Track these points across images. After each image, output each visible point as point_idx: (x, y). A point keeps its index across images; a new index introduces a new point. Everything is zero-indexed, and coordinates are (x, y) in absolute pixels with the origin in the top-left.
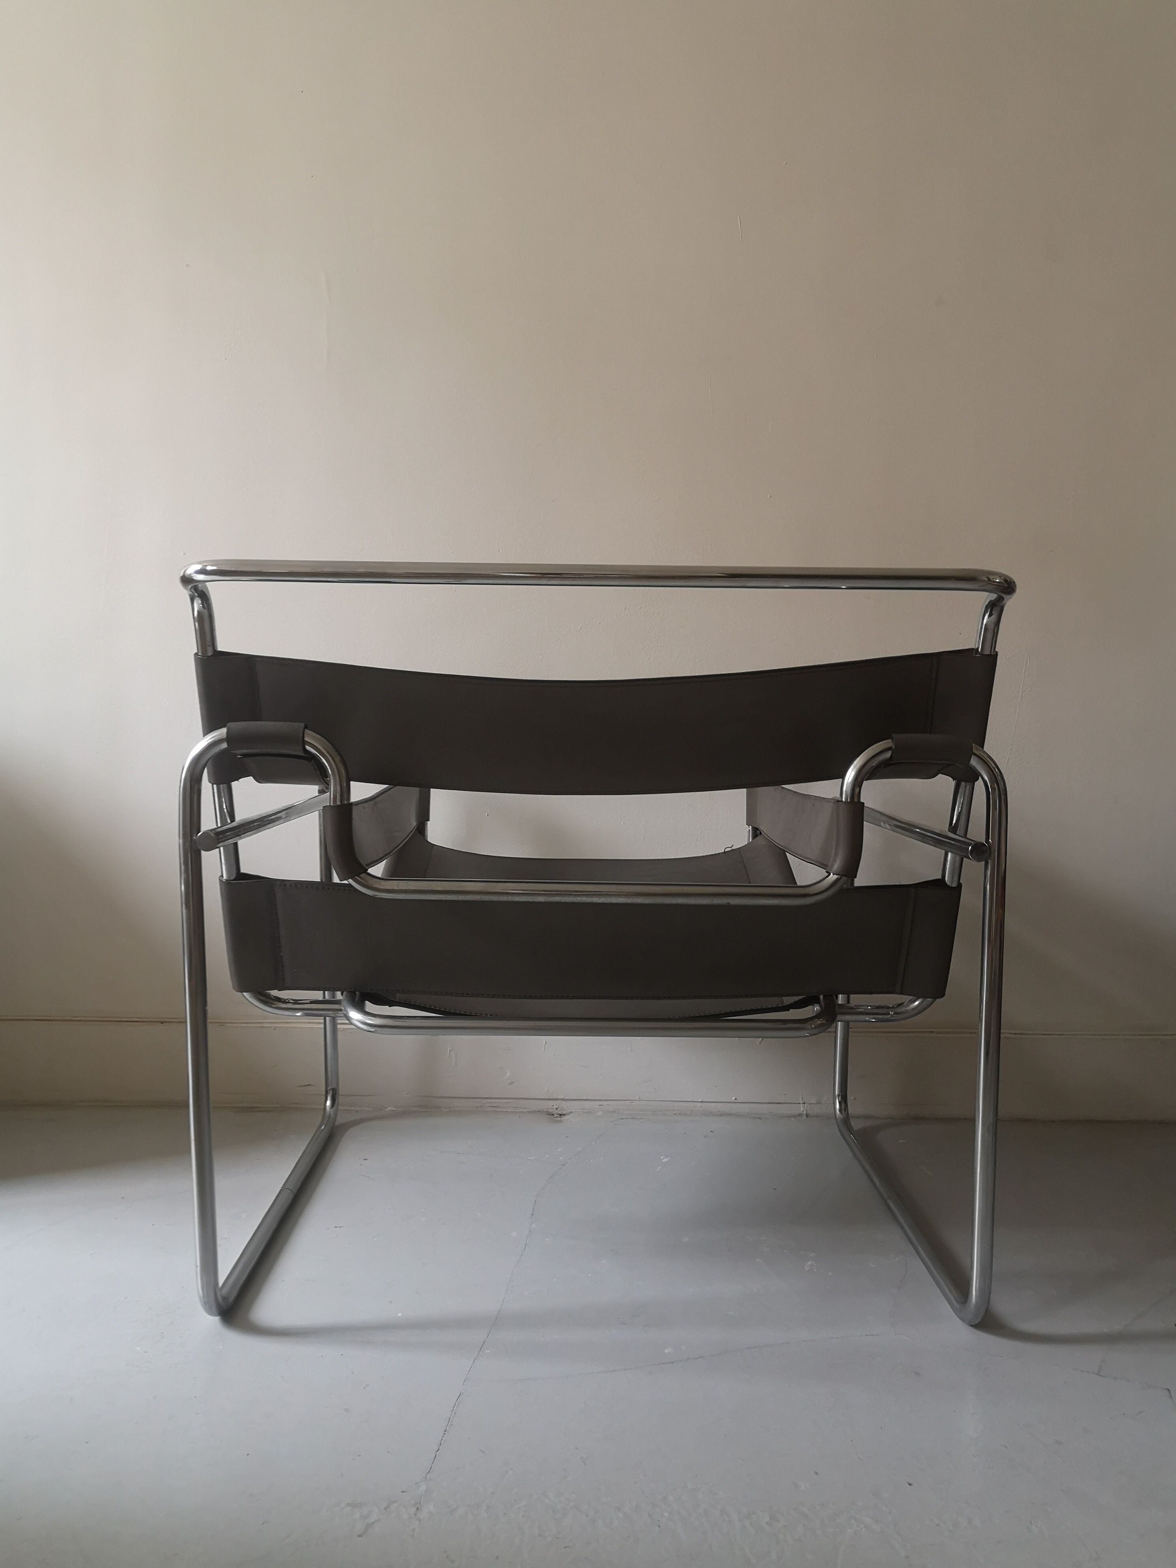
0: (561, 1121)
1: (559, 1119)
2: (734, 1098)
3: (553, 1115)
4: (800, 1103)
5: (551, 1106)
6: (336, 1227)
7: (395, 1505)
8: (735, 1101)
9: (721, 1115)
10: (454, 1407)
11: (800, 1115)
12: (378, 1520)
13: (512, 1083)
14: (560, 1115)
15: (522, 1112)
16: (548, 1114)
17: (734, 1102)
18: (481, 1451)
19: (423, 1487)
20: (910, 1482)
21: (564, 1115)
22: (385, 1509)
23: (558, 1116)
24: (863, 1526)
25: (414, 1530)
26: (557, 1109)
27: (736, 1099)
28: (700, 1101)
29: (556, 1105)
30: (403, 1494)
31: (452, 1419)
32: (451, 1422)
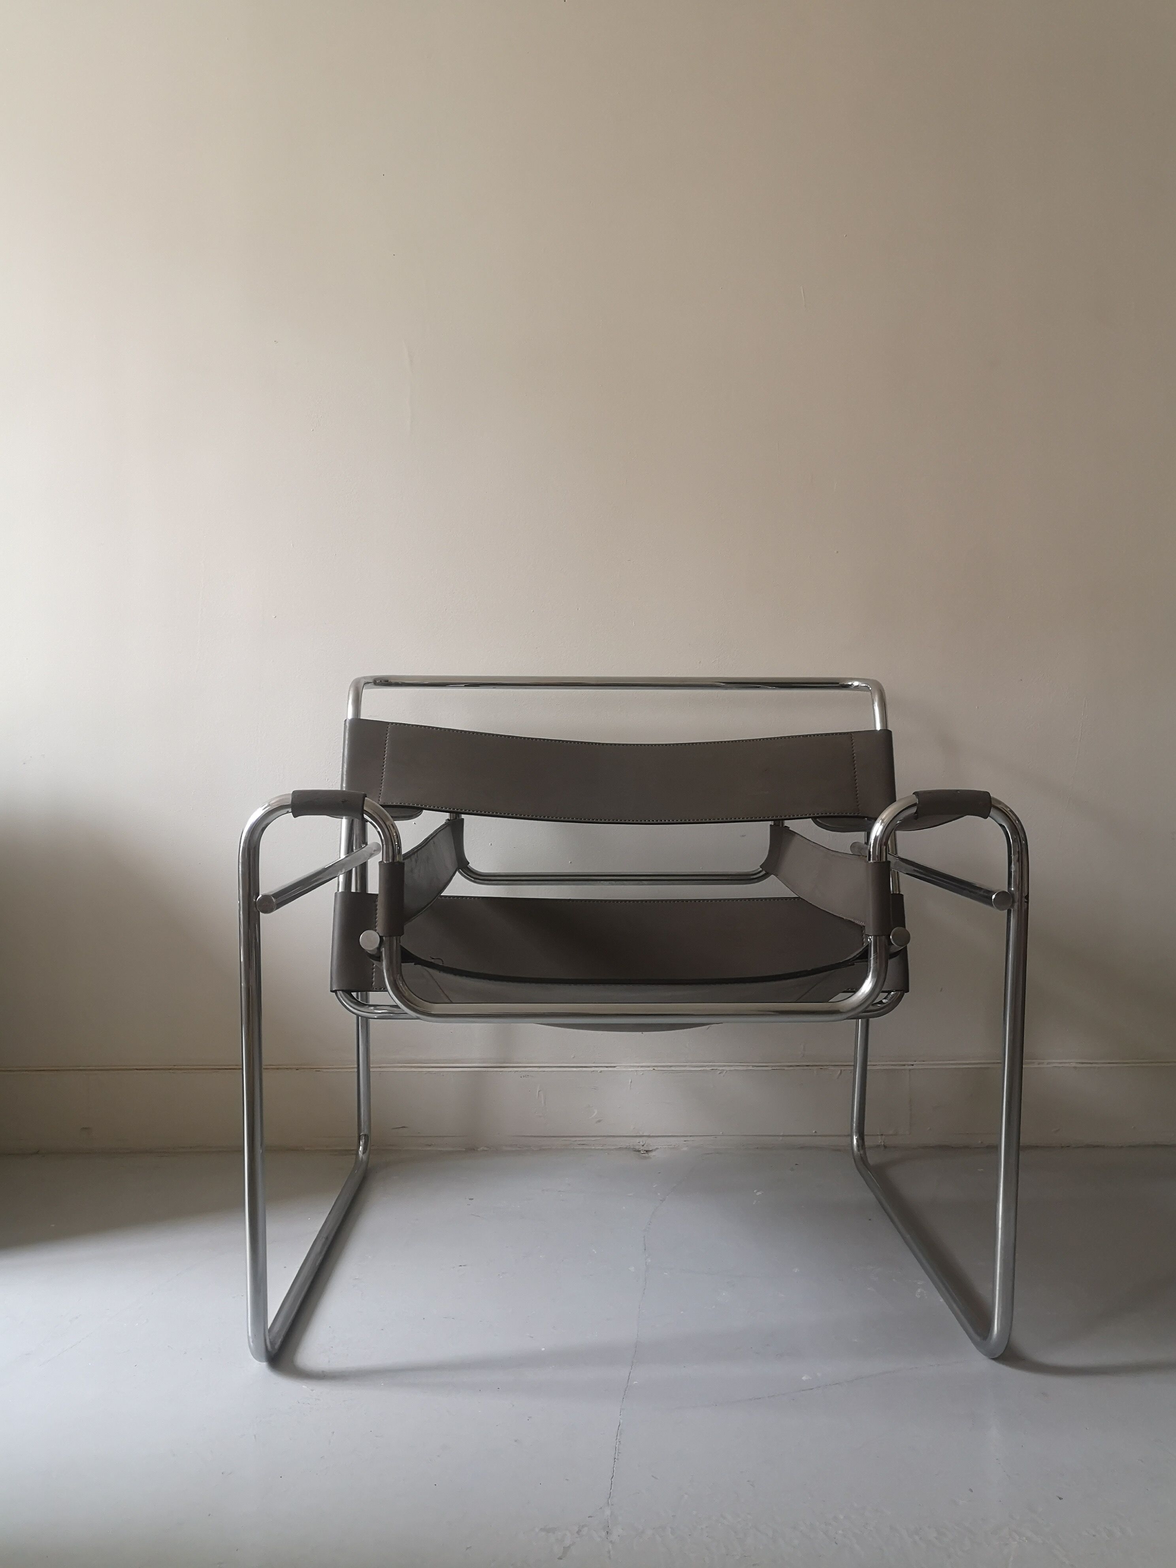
0: (645, 1158)
1: (646, 1155)
2: (814, 1132)
3: (639, 1151)
4: (878, 1135)
5: (636, 1142)
6: (461, 1266)
7: (586, 1529)
8: (816, 1134)
9: (802, 1148)
10: (617, 1436)
11: (878, 1146)
12: (573, 1544)
13: (599, 1121)
14: (647, 1151)
15: (610, 1149)
16: (635, 1151)
17: (814, 1136)
18: (653, 1476)
19: (608, 1512)
20: (1060, 1497)
21: (650, 1151)
22: (578, 1532)
23: (645, 1152)
24: (1025, 1538)
25: (609, 1552)
26: (643, 1146)
27: (815, 1132)
28: (782, 1134)
29: (643, 1142)
30: (590, 1518)
31: (618, 1447)
32: (618, 1450)
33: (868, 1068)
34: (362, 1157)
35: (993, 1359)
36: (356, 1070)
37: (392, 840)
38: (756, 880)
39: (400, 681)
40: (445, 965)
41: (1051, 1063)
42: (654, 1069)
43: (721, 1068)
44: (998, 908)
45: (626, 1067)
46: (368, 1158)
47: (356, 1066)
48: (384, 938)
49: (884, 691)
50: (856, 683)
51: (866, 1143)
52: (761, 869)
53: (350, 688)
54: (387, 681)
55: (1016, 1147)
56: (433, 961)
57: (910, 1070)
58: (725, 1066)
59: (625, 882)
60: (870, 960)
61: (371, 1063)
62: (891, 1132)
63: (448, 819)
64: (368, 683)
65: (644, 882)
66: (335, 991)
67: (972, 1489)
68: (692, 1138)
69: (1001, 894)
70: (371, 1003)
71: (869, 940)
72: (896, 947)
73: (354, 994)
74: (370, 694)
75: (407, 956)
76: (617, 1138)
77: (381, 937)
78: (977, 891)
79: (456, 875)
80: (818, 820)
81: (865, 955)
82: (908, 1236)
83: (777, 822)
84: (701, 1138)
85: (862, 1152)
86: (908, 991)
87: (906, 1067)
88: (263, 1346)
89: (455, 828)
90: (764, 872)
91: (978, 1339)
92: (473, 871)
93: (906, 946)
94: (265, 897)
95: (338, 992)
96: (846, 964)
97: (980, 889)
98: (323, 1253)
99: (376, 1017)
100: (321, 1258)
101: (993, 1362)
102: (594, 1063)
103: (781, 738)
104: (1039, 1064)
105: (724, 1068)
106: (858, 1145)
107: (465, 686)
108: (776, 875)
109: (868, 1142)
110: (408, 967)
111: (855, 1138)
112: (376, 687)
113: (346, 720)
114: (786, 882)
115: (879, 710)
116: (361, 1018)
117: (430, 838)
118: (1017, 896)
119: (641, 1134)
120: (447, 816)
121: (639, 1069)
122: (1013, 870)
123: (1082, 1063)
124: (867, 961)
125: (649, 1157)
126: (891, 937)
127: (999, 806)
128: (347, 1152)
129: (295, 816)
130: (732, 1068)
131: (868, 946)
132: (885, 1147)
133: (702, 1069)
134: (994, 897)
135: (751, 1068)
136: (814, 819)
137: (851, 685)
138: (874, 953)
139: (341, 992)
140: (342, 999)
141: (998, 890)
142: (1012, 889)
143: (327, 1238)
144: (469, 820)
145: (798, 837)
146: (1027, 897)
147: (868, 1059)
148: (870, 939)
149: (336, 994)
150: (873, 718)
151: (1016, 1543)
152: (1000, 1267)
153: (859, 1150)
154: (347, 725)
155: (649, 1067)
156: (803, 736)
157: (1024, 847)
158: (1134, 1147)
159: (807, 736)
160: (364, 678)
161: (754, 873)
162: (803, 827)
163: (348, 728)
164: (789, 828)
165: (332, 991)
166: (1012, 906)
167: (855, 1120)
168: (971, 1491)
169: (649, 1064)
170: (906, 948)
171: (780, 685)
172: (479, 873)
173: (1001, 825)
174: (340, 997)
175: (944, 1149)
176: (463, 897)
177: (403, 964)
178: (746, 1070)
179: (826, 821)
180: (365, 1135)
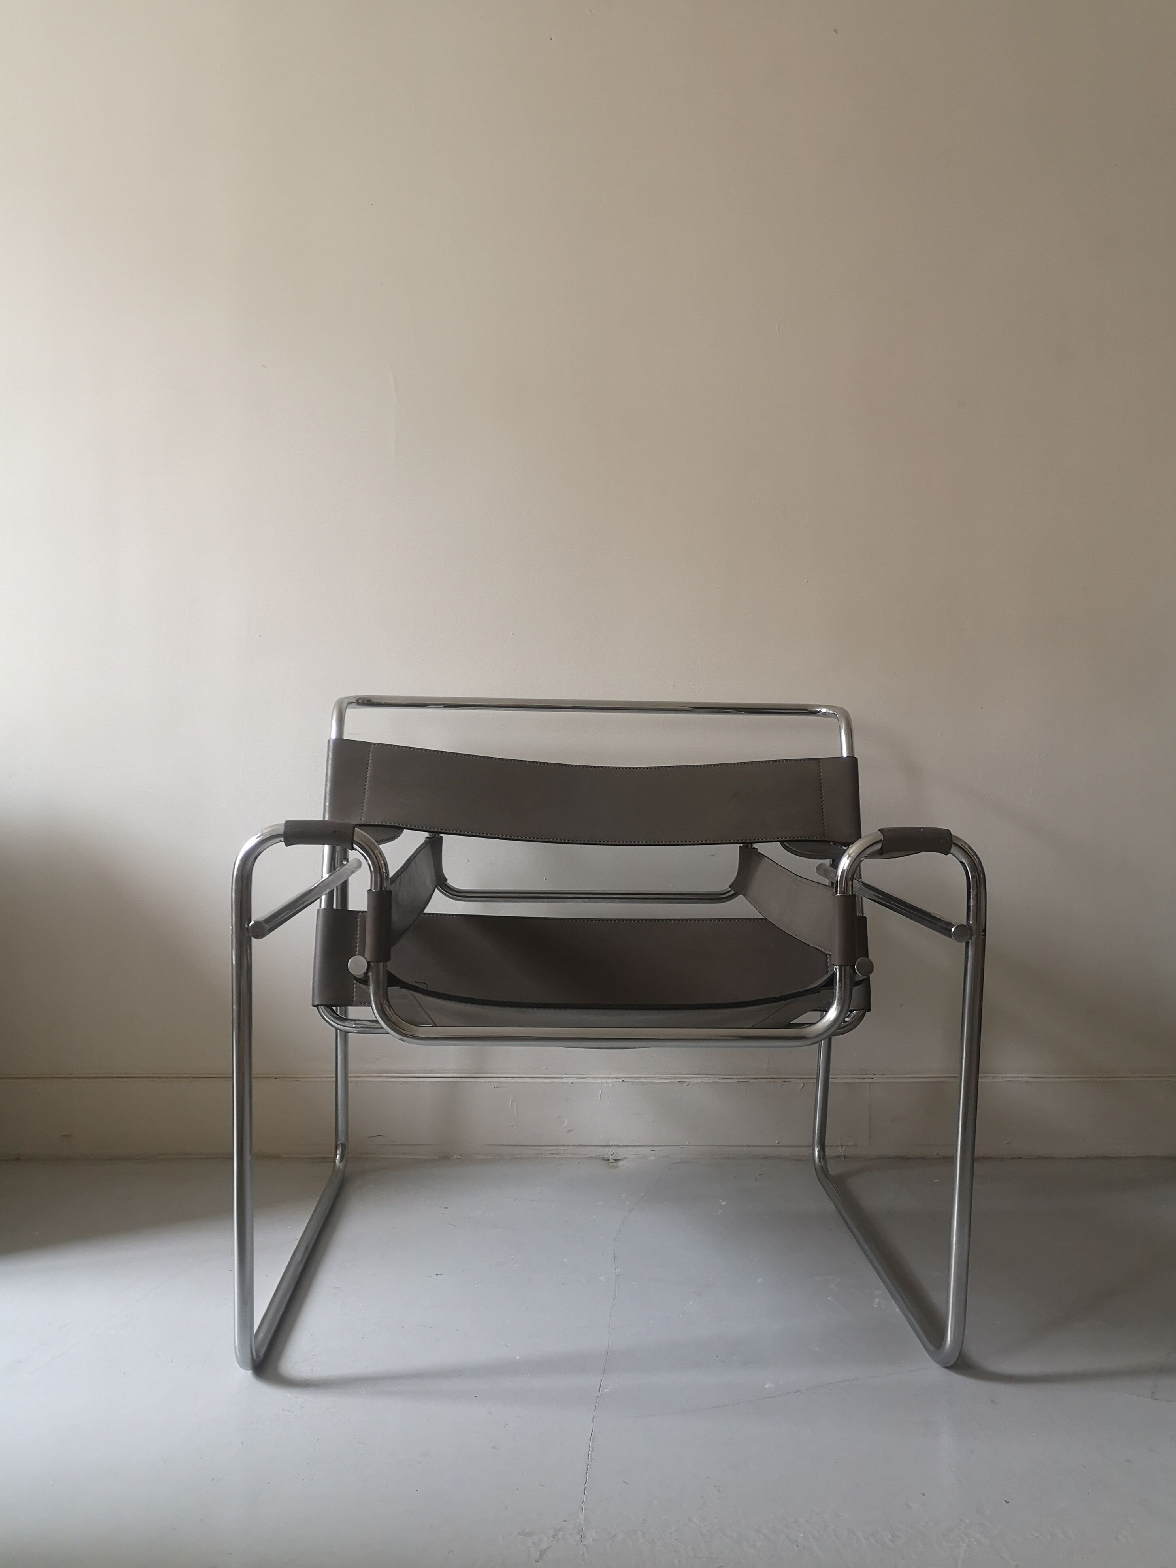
0: (614, 1167)
1: (615, 1164)
2: (777, 1142)
3: (608, 1160)
4: (838, 1146)
5: (604, 1152)
6: (437, 1274)
7: (561, 1533)
8: (779, 1145)
9: (765, 1158)
10: (590, 1443)
11: (838, 1157)
12: (549, 1548)
13: (570, 1131)
14: (615, 1160)
15: (580, 1158)
16: (604, 1160)
17: (777, 1146)
18: (624, 1482)
19: (582, 1516)
20: (1006, 1500)
21: (619, 1160)
22: (554, 1536)
23: (613, 1161)
24: (974, 1540)
25: (583, 1555)
26: (612, 1155)
27: (779, 1142)
28: (746, 1144)
29: (612, 1151)
30: (565, 1522)
31: (591, 1453)
32: (591, 1457)
33: (830, 1080)
34: (339, 1168)
35: (946, 1367)
36: (334, 1079)
37: (379, 866)
38: (725, 900)
39: (383, 702)
40: (429, 989)
41: (1005, 1077)
42: (623, 1081)
43: (688, 1080)
44: (956, 940)
45: (597, 1078)
46: (345, 1166)
47: (334, 1075)
48: (372, 964)
49: (850, 717)
50: (824, 710)
51: (827, 1154)
52: (730, 889)
53: (333, 709)
54: (370, 701)
55: (971, 1158)
56: (417, 985)
57: (870, 1083)
58: (692, 1078)
59: (599, 900)
60: (836, 989)
61: (349, 1072)
62: (850, 1143)
63: (427, 837)
64: (351, 703)
65: (616, 900)
66: (317, 1006)
67: (925, 1493)
68: (659, 1148)
69: (960, 927)
70: (350, 1017)
71: (834, 969)
72: (859, 976)
73: (334, 1008)
74: (353, 714)
75: (393, 980)
76: (588, 1148)
77: (368, 963)
78: (938, 923)
79: (435, 892)
80: (785, 843)
81: (830, 983)
82: (866, 1247)
83: (746, 845)
84: (670, 1147)
85: (823, 1163)
86: (869, 1010)
87: (866, 1081)
88: (249, 1356)
89: (434, 846)
90: (733, 892)
91: (932, 1348)
92: (451, 887)
93: (869, 976)
94: (257, 923)
95: (319, 1007)
96: (812, 991)
97: (940, 920)
98: (304, 1262)
99: (355, 1031)
100: (301, 1267)
101: (946, 1370)
102: (566, 1074)
103: (751, 763)
104: (993, 1078)
105: (691, 1080)
106: (819, 1157)
107: (444, 707)
108: (745, 896)
109: (829, 1152)
110: (394, 991)
111: (816, 1149)
112: (359, 706)
113: (329, 741)
114: (753, 902)
115: (845, 736)
116: (340, 1032)
117: (412, 858)
118: (974, 928)
119: (610, 1143)
120: (427, 834)
121: (610, 1080)
122: (971, 905)
123: (1034, 1078)
124: (833, 989)
125: (618, 1166)
126: (856, 967)
127: (958, 843)
128: (324, 1160)
129: (287, 845)
130: (699, 1080)
131: (833, 974)
132: (845, 1157)
133: (670, 1081)
134: (953, 930)
135: (717, 1080)
136: (782, 842)
137: (819, 712)
138: (839, 982)
139: (322, 1007)
140: (323, 1014)
141: (957, 923)
142: (971, 922)
143: (307, 1248)
144: (448, 840)
145: (766, 859)
146: (984, 931)
147: (831, 1073)
148: (836, 969)
149: (318, 1009)
150: (840, 743)
151: (965, 1545)
152: (954, 1282)
153: (820, 1161)
154: (331, 744)
155: (618, 1078)
156: (772, 761)
157: (982, 880)
158: (1082, 1158)
159: (776, 761)
160: (347, 698)
161: (722, 892)
162: (772, 850)
163: (331, 748)
164: (757, 849)
165: (314, 1006)
166: (971, 938)
167: (817, 1132)
168: (924, 1494)
169: (618, 1076)
170: (868, 978)
171: (749, 710)
172: (457, 890)
173: (961, 862)
174: (321, 1011)
175: (902, 1160)
176: (441, 914)
177: (389, 988)
178: (714, 1082)
179: (792, 844)
180: (342, 1144)
